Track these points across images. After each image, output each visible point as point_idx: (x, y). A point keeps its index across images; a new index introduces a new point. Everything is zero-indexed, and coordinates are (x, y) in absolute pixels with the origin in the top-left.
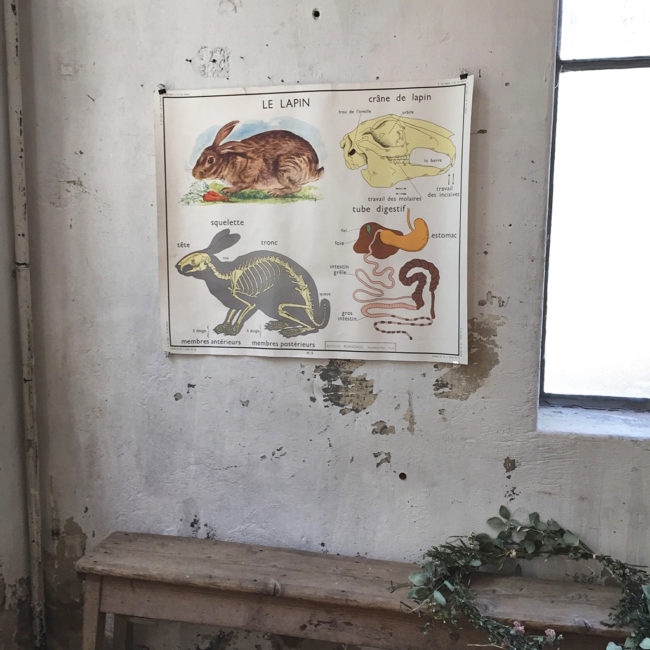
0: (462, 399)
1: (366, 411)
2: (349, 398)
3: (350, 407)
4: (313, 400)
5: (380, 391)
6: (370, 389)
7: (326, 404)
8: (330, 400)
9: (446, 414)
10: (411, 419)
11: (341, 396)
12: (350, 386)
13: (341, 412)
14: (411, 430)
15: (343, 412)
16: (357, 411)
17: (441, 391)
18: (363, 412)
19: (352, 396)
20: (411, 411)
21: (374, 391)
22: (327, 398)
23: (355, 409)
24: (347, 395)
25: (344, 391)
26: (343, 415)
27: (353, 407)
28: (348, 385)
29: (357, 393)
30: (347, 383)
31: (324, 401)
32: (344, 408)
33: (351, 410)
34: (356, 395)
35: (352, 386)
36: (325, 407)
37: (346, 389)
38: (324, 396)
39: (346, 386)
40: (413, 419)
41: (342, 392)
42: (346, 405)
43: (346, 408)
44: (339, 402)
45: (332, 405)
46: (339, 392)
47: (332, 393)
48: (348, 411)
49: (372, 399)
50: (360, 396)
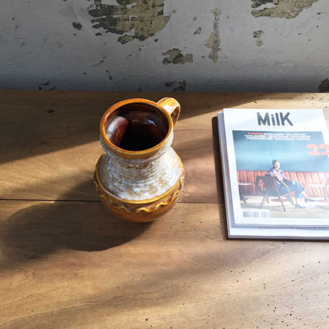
0: (289, 17)
1: (155, 37)
2: (130, 22)
3: (132, 33)
4: (78, 26)
5: (174, 12)
6: (159, 9)
7: (97, 31)
8: (102, 25)
9: (262, 37)
10: (215, 45)
11: (118, 20)
12: (129, 6)
13: (119, 40)
14: (213, 57)
15: (122, 41)
16: (142, 38)
17: (262, 7)
18: (150, 40)
19: (133, 19)
20: (216, 35)
21: (164, 12)
22: (98, 23)
23: (139, 36)
24: (126, 18)
25: (121, 13)
26: (123, 43)
27: (136, 34)
28: (126, 4)
29: (140, 15)
30: (124, 3)
31: (93, 27)
32: (124, 35)
33: (134, 37)
34: (139, 19)
35: (133, 7)
36: (97, 34)
37: (124, 10)
38: (93, 21)
39: (123, 7)
40: (218, 44)
41: (118, 14)
42: (126, 32)
43: (126, 35)
44: (116, 28)
45: (106, 32)
46: (113, 15)
47: (104, 17)
48: (130, 38)
49: (163, 23)
50: (146, 19)
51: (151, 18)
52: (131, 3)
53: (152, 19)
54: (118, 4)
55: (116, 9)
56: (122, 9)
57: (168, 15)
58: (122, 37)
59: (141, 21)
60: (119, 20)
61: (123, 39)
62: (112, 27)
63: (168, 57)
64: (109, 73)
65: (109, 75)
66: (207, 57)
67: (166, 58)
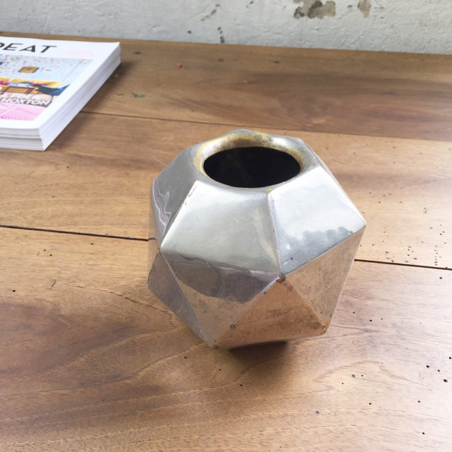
63: (301, 6)
64: (221, 32)
65: (220, 36)
66: (355, 8)
67: (299, 8)
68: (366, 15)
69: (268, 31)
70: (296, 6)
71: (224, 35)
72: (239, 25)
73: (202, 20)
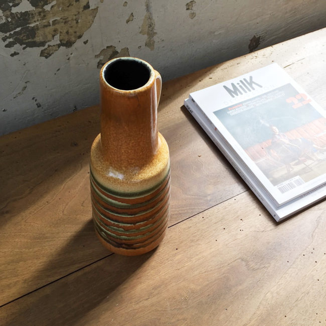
5: (102, 1)
6: (84, 2)
9: (195, 8)
10: (150, 29)
11: (35, 29)
12: (47, 8)
13: (42, 54)
14: (150, 44)
15: (46, 54)
16: (69, 44)
18: (79, 43)
19: (55, 22)
20: (150, 18)
21: (90, 4)
22: (11, 40)
23: (65, 42)
24: (46, 24)
25: (39, 19)
26: (47, 57)
27: (61, 41)
28: (43, 6)
29: (63, 15)
30: (40, 4)
31: (7, 46)
32: (46, 46)
33: (59, 46)
34: (62, 20)
35: (52, 7)
36: (12, 55)
37: (42, 14)
38: (4, 39)
39: (40, 10)
40: (153, 28)
41: (35, 21)
42: (49, 41)
43: (49, 46)
44: (35, 39)
45: (24, 48)
46: (29, 23)
47: (18, 29)
48: (54, 48)
49: (90, 18)
50: (70, 19)
51: (75, 15)
52: (50, 3)
53: (77, 17)
54: (34, 8)
55: (32, 14)
56: (40, 13)
57: (95, 7)
58: (45, 49)
59: (65, 23)
60: (38, 29)
61: (46, 51)
62: (30, 40)
63: (102, 59)
64: (36, 100)
65: (35, 103)
66: (143, 47)
67: (100, 60)
68: (152, 49)
69: (78, 85)
70: (98, 60)
71: (39, 101)
72: (52, 89)
73: (14, 98)
